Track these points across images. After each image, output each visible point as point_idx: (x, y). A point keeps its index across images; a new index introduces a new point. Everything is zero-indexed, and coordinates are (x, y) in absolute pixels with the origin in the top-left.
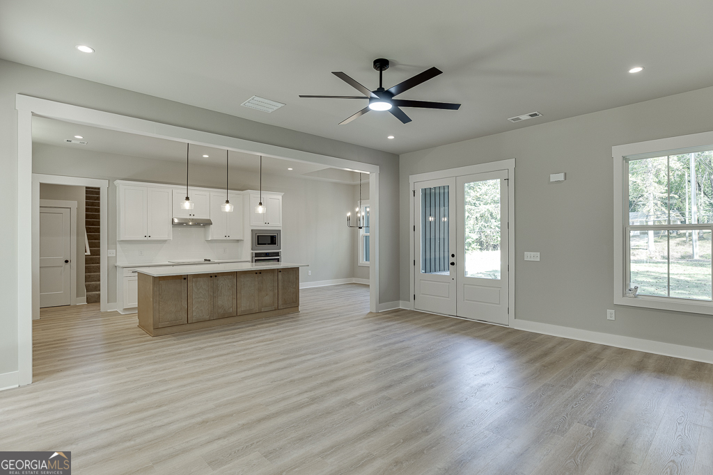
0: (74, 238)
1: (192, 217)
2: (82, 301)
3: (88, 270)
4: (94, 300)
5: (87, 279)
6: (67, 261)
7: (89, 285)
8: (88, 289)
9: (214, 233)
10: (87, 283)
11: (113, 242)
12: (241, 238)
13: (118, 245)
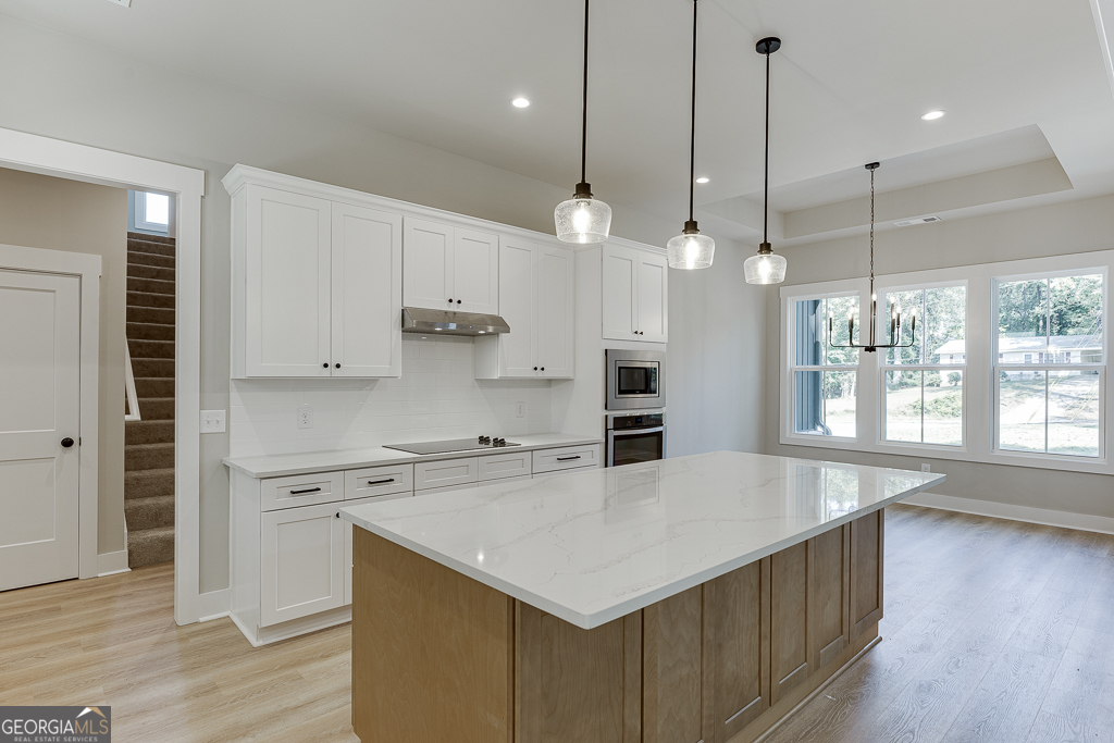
0: (92, 369)
1: (453, 308)
2: (116, 563)
3: (133, 461)
4: (153, 557)
5: (132, 489)
6: (67, 443)
7: (137, 510)
8: (135, 521)
9: (507, 358)
10: (134, 503)
11: (217, 385)
12: (571, 376)
13: (235, 396)
